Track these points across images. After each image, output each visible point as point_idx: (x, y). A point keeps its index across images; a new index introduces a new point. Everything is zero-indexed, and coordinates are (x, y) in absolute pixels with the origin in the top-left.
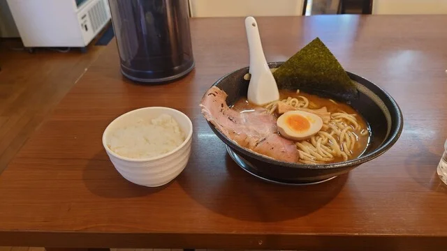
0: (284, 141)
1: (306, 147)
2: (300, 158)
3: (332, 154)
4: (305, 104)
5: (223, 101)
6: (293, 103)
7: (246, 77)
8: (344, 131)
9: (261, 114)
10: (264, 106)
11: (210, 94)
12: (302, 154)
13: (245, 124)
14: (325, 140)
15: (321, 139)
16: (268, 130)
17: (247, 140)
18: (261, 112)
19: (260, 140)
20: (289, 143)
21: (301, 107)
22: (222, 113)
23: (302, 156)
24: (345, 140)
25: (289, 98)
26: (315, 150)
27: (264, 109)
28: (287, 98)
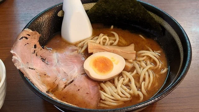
0: (90, 82)
1: (108, 88)
2: (101, 99)
3: (130, 94)
4: (115, 40)
5: (36, 42)
6: (104, 41)
7: (59, 14)
8: (145, 70)
9: (72, 54)
10: (76, 45)
11: (22, 38)
12: (103, 95)
13: (56, 66)
14: (126, 81)
15: (123, 79)
16: (77, 71)
17: (57, 82)
18: (73, 51)
19: (69, 82)
20: (94, 84)
21: (111, 44)
22: (35, 55)
23: (103, 97)
24: (144, 80)
25: (101, 35)
26: (116, 91)
27: (76, 48)
28: (98, 35)
